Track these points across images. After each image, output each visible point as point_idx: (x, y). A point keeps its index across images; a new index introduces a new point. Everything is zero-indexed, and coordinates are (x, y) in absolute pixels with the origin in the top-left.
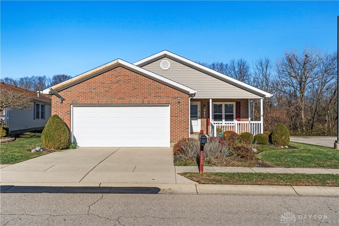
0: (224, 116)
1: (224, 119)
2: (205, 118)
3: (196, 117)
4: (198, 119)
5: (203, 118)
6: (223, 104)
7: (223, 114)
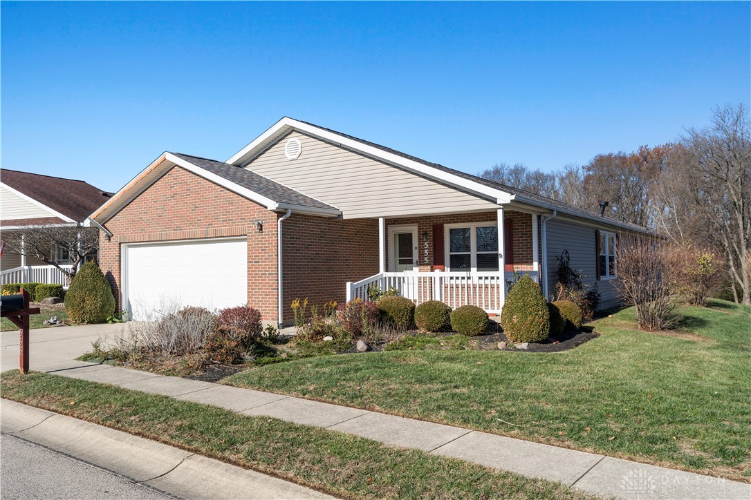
0: (474, 260)
1: (474, 267)
2: (427, 265)
3: (410, 262)
4: (414, 268)
5: (424, 265)
6: (473, 227)
7: (473, 253)
